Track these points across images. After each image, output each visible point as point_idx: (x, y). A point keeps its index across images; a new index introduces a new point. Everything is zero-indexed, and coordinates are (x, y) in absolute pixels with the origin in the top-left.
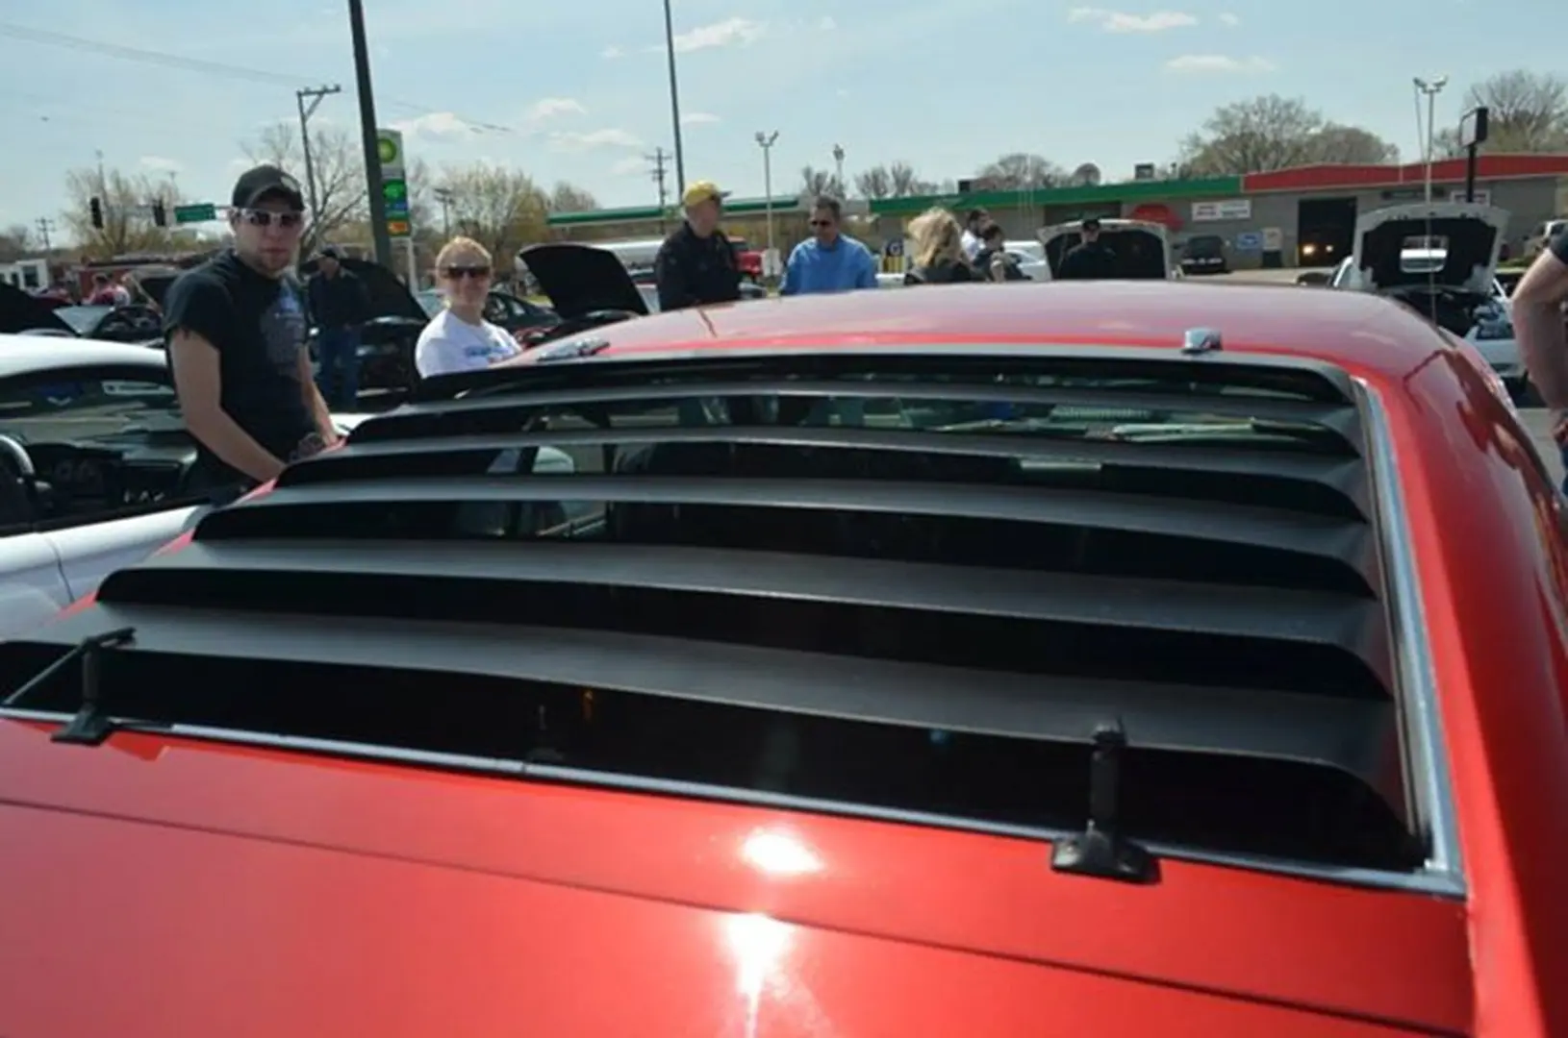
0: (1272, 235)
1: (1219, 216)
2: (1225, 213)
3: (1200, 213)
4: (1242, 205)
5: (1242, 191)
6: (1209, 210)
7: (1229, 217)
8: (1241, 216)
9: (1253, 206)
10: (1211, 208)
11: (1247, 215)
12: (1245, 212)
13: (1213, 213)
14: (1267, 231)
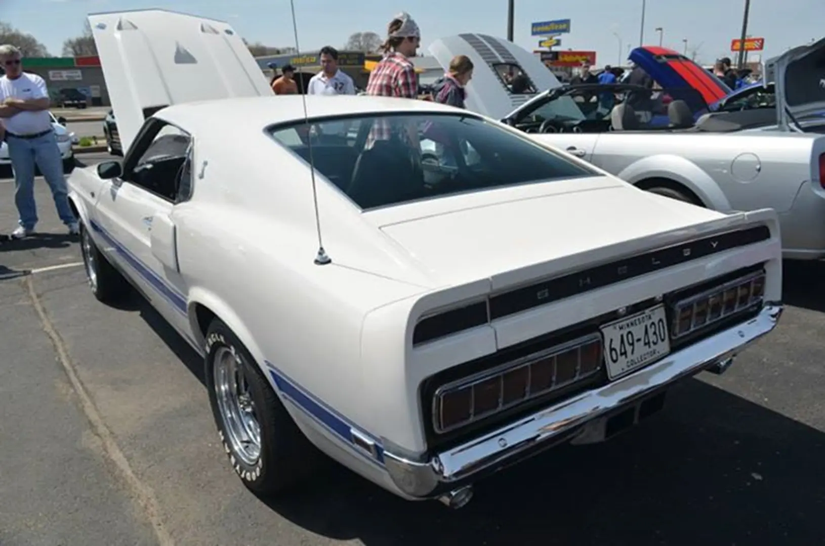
0: (95, 89)
1: (66, 79)
2: (67, 76)
3: (53, 77)
4: (76, 73)
5: (76, 65)
6: (58, 75)
7: (71, 79)
8: (78, 79)
9: (82, 73)
10: (60, 73)
11: (80, 78)
12: (78, 76)
13: (61, 77)
14: (92, 87)
